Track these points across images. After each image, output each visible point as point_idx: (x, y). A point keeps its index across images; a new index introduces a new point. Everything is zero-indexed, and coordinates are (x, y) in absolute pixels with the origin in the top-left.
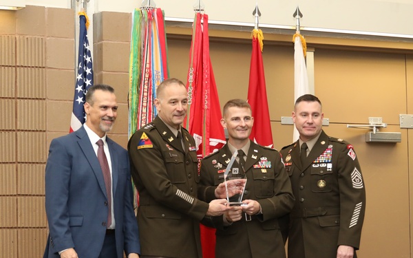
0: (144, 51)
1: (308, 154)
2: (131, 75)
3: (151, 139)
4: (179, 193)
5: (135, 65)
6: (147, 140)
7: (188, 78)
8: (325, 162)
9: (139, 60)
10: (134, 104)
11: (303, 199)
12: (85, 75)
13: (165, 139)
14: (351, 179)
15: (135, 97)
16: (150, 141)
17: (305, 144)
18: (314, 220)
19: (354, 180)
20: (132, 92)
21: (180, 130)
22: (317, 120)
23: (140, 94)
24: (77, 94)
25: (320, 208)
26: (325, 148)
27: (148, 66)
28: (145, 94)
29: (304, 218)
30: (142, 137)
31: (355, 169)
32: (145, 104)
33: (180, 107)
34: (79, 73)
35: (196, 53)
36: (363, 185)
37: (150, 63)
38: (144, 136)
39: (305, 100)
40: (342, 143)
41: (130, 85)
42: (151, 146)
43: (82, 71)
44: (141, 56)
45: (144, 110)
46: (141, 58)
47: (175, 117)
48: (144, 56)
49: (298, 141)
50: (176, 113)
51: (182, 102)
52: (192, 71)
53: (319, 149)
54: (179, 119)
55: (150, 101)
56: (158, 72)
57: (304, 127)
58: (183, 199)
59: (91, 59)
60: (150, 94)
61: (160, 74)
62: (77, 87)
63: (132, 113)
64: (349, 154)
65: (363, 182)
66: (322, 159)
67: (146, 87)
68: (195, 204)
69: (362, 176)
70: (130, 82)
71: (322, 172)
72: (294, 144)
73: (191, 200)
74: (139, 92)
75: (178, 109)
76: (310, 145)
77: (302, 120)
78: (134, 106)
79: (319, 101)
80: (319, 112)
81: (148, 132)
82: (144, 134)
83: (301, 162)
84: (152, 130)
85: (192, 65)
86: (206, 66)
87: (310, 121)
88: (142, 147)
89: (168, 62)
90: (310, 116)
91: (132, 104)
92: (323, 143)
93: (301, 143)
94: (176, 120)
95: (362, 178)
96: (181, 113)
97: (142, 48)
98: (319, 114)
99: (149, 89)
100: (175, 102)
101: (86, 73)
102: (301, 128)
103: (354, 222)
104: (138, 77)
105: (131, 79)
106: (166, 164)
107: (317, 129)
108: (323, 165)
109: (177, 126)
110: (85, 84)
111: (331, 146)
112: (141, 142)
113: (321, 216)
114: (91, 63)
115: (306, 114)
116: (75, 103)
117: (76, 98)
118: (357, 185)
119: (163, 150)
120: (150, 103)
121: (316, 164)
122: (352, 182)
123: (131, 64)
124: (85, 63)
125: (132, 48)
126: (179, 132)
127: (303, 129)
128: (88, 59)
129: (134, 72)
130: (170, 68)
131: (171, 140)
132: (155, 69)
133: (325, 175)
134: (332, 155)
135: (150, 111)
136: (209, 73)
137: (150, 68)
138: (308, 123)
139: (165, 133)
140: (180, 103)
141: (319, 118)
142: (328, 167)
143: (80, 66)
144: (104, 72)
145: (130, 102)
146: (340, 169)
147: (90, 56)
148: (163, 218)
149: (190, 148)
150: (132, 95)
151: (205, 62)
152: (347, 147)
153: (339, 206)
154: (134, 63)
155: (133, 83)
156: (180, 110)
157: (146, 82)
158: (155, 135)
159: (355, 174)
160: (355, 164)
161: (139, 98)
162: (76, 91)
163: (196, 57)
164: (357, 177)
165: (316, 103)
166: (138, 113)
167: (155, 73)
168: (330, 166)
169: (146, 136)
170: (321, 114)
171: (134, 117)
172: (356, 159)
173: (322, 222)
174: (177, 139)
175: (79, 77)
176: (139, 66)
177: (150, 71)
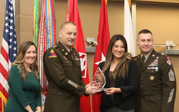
0: (42, 4)
1: (145, 61)
2: (34, 17)
3: (56, 53)
4: (70, 82)
5: (37, 12)
6: (53, 53)
7: (66, 19)
8: (154, 66)
9: (39, 9)
10: (36, 33)
11: (142, 86)
12: (9, 17)
13: (63, 53)
14: (169, 76)
15: (37, 29)
16: (55, 54)
17: (144, 56)
18: (148, 97)
19: (170, 76)
20: (35, 27)
21: (71, 49)
22: (150, 43)
23: (40, 28)
24: (5, 28)
25: (150, 91)
26: (154, 58)
27: (44, 12)
28: (42, 28)
29: (142, 96)
30: (51, 52)
31: (171, 70)
32: (42, 34)
33: (72, 36)
34: (6, 16)
35: (70, 6)
36: (175, 79)
37: (45, 11)
38: (52, 51)
39: (143, 33)
40: (163, 56)
41: (34, 23)
42: (56, 57)
43: (8, 15)
44: (40, 7)
45: (42, 37)
46: (40, 8)
47: (69, 42)
48: (42, 7)
49: (140, 54)
50: (70, 39)
51: (74, 34)
52: (68, 16)
53: (151, 59)
54: (71, 43)
55: (45, 32)
56: (49, 16)
57: (143, 47)
58: (72, 85)
59: (13, 9)
60: (45, 28)
61: (51, 17)
62: (5, 24)
63: (35, 38)
64: (167, 62)
65: (175, 77)
66: (153, 64)
67: (43, 24)
68: (78, 88)
69: (174, 74)
70: (34, 21)
71: (152, 72)
72: (138, 56)
73: (76, 86)
74: (39, 27)
75: (71, 38)
76: (147, 57)
77: (142, 43)
78: (36, 35)
79: (151, 33)
80: (151, 39)
81: (54, 49)
82: (52, 50)
83: (142, 66)
84: (56, 48)
85: (68, 12)
86: (76, 13)
87: (146, 44)
88: (51, 57)
89: (55, 10)
90: (146, 41)
91: (35, 33)
92: (154, 56)
93: (142, 56)
94: (70, 44)
95: (175, 75)
96: (72, 40)
97: (41, 3)
98: (151, 40)
99: (44, 25)
100: (70, 33)
101: (10, 16)
102: (142, 48)
103: (170, 99)
104: (38, 19)
105: (34, 20)
106: (63, 67)
107: (150, 47)
108: (153, 68)
109: (70, 47)
110: (10, 22)
111: (158, 58)
112: (50, 54)
113: (151, 95)
114: (13, 11)
115: (144, 41)
116: (4, 32)
117: (5, 30)
118: (172, 79)
119: (62, 59)
120: (45, 33)
121: (149, 67)
122: (169, 78)
123: (35, 11)
124: (10, 10)
125: (35, 3)
126: (71, 50)
127: (143, 49)
128: (11, 9)
129: (36, 16)
130: (56, 14)
131: (66, 54)
132: (48, 14)
133: (154, 73)
134: (158, 63)
135: (45, 37)
136: (77, 16)
137: (45, 14)
138: (145, 45)
139: (63, 50)
140: (73, 34)
141: (151, 42)
142: (156, 69)
143: (7, 12)
144: (20, 16)
145: (34, 32)
146: (162, 70)
147: (12, 7)
148: (60, 95)
149: (76, 59)
150: (35, 29)
151: (75, 10)
152: (166, 58)
153: (162, 90)
154: (36, 11)
155: (36, 22)
156: (73, 38)
157: (43, 21)
158: (58, 51)
159: (171, 73)
160: (171, 67)
161: (39, 30)
162: (5, 26)
163: (70, 8)
164: (172, 75)
165: (149, 34)
166: (38, 38)
167: (48, 16)
168: (157, 68)
169: (53, 51)
170: (152, 40)
171: (36, 40)
172: (171, 64)
173: (152, 98)
174: (70, 54)
175: (7, 18)
176: (39, 12)
177: (45, 15)
